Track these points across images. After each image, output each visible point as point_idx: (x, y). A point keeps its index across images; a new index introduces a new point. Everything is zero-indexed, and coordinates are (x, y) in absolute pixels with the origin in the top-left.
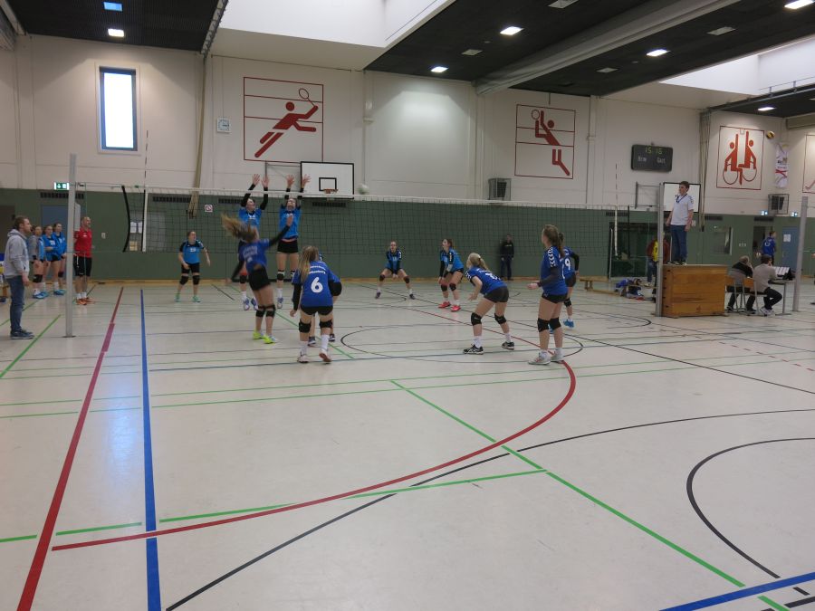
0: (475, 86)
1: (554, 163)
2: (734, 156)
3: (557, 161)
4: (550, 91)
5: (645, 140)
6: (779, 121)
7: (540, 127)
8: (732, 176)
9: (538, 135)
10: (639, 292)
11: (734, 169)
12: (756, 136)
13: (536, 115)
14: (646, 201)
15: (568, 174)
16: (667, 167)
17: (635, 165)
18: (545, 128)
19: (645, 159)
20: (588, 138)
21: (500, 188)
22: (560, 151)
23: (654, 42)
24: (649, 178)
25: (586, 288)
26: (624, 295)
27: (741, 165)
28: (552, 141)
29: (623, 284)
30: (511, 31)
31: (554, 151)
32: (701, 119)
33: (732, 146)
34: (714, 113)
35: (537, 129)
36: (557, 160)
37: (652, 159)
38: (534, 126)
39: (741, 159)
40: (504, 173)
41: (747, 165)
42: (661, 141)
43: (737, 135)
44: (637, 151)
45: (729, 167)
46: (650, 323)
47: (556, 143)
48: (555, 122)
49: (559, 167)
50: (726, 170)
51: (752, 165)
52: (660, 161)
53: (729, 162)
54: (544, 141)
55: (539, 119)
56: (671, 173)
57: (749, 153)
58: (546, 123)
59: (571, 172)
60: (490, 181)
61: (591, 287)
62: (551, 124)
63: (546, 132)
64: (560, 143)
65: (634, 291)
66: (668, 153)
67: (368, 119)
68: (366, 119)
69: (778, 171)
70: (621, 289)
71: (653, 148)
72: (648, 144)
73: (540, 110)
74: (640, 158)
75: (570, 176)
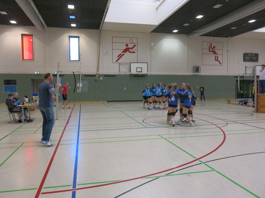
0: (188, 36)
1: (216, 60)
3: (217, 60)
4: (214, 36)
5: (248, 51)
7: (210, 48)
9: (210, 51)
10: (248, 104)
13: (209, 45)
14: (249, 72)
15: (221, 64)
16: (257, 60)
17: (245, 60)
18: (212, 49)
19: (248, 58)
20: (227, 52)
21: (197, 69)
22: (218, 56)
23: (251, 17)
24: (250, 64)
25: (228, 103)
26: (242, 105)
28: (215, 53)
29: (242, 101)
30: (200, 17)
31: (216, 56)
35: (209, 49)
36: (216, 59)
37: (251, 58)
38: (208, 48)
40: (198, 64)
42: (254, 51)
44: (245, 55)
46: (252, 115)
48: (216, 46)
49: (217, 62)
52: (254, 58)
54: (212, 53)
55: (210, 46)
56: (258, 62)
58: (212, 47)
59: (222, 63)
60: (193, 67)
61: (230, 102)
62: (214, 47)
64: (217, 53)
65: (246, 103)
66: (257, 55)
67: (152, 48)
68: (151, 48)
70: (241, 103)
71: (251, 54)
72: (250, 53)
73: (210, 43)
74: (246, 58)
75: (222, 65)
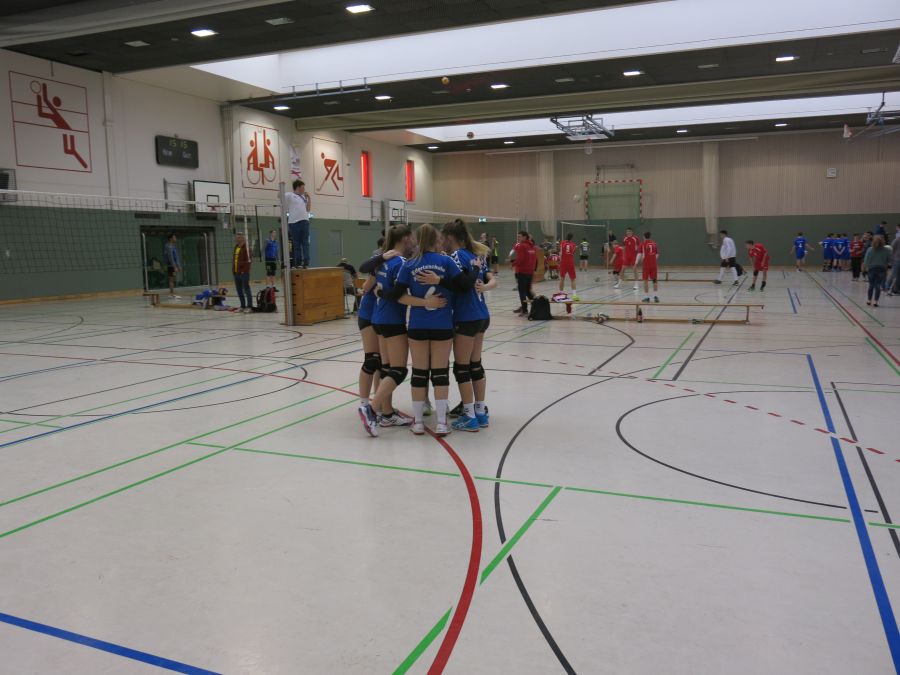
1: (67, 151)
2: (254, 154)
3: (71, 150)
4: (52, 60)
5: (169, 132)
6: (289, 121)
7: (44, 104)
8: (255, 175)
9: (42, 114)
11: (256, 168)
12: (271, 135)
13: (37, 88)
14: (177, 201)
15: (85, 166)
16: (193, 163)
17: (161, 160)
18: (50, 106)
19: (170, 153)
20: (104, 123)
22: (72, 138)
24: (178, 175)
25: (154, 304)
26: (208, 307)
27: (262, 165)
28: (62, 124)
29: (206, 295)
31: (65, 136)
32: (222, 113)
33: (252, 143)
34: (236, 107)
35: (40, 106)
36: (69, 148)
37: (176, 153)
38: (36, 103)
39: (261, 159)
40: (3, 161)
41: (266, 165)
42: (185, 134)
43: (256, 133)
44: (161, 142)
45: (252, 166)
47: (67, 127)
48: (62, 99)
49: (73, 157)
50: (249, 169)
51: (271, 165)
52: (186, 156)
53: (251, 161)
54: (50, 122)
55: (41, 94)
56: (198, 170)
57: (267, 153)
58: (50, 100)
59: (89, 164)
61: (158, 302)
62: (57, 101)
63: (52, 112)
64: (70, 125)
65: (218, 301)
66: (193, 146)
69: (294, 173)
70: (204, 301)
71: (178, 141)
72: (172, 136)
73: (42, 82)
74: (165, 152)
75: (88, 169)
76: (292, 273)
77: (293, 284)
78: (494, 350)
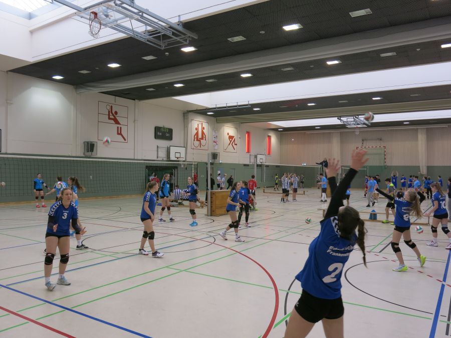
0: (76, 88)
1: (118, 134)
2: (197, 134)
3: (120, 133)
4: (116, 96)
5: (161, 124)
6: (213, 119)
7: (111, 114)
8: (197, 143)
9: (110, 118)
11: (197, 140)
12: (205, 125)
13: (109, 108)
14: (162, 155)
15: (125, 140)
16: (170, 138)
17: (156, 137)
18: (113, 115)
19: (161, 134)
20: (134, 122)
21: (90, 147)
22: (121, 128)
24: (163, 143)
27: (200, 139)
28: (117, 122)
30: (114, 65)
31: (118, 127)
32: (184, 116)
33: (196, 129)
34: (190, 113)
35: (109, 115)
37: (163, 134)
39: (200, 136)
40: (93, 139)
41: (202, 139)
42: (168, 125)
43: (198, 124)
44: (157, 129)
45: (196, 139)
47: (119, 123)
48: (118, 111)
49: (120, 136)
50: (194, 140)
51: (204, 138)
52: (167, 135)
53: (195, 137)
54: (112, 122)
55: (110, 110)
56: (172, 141)
57: (203, 133)
58: (113, 112)
59: (126, 139)
60: (84, 142)
62: (116, 113)
63: (113, 117)
66: (171, 131)
67: (8, 101)
68: (8, 102)
69: (214, 142)
71: (165, 128)
72: (162, 126)
73: (111, 105)
74: (159, 133)
75: (126, 141)
76: (211, 192)
77: (211, 198)
78: (300, 233)
